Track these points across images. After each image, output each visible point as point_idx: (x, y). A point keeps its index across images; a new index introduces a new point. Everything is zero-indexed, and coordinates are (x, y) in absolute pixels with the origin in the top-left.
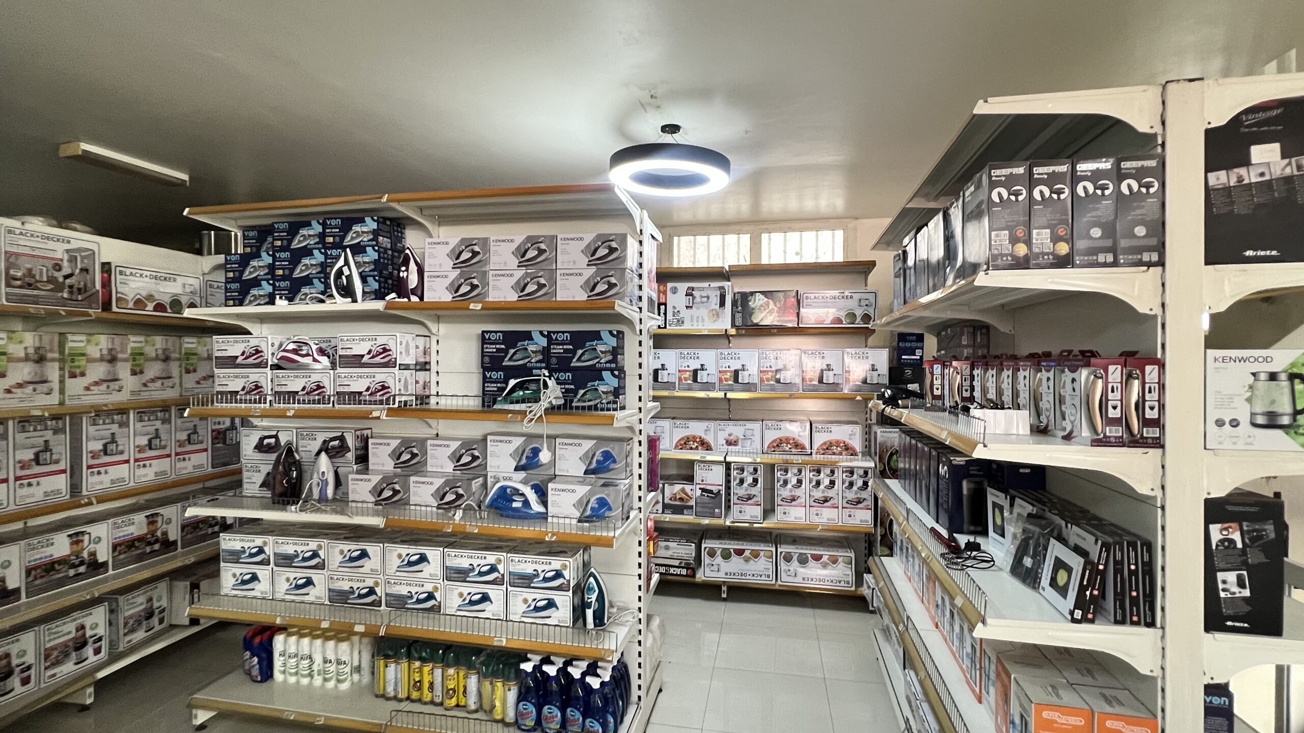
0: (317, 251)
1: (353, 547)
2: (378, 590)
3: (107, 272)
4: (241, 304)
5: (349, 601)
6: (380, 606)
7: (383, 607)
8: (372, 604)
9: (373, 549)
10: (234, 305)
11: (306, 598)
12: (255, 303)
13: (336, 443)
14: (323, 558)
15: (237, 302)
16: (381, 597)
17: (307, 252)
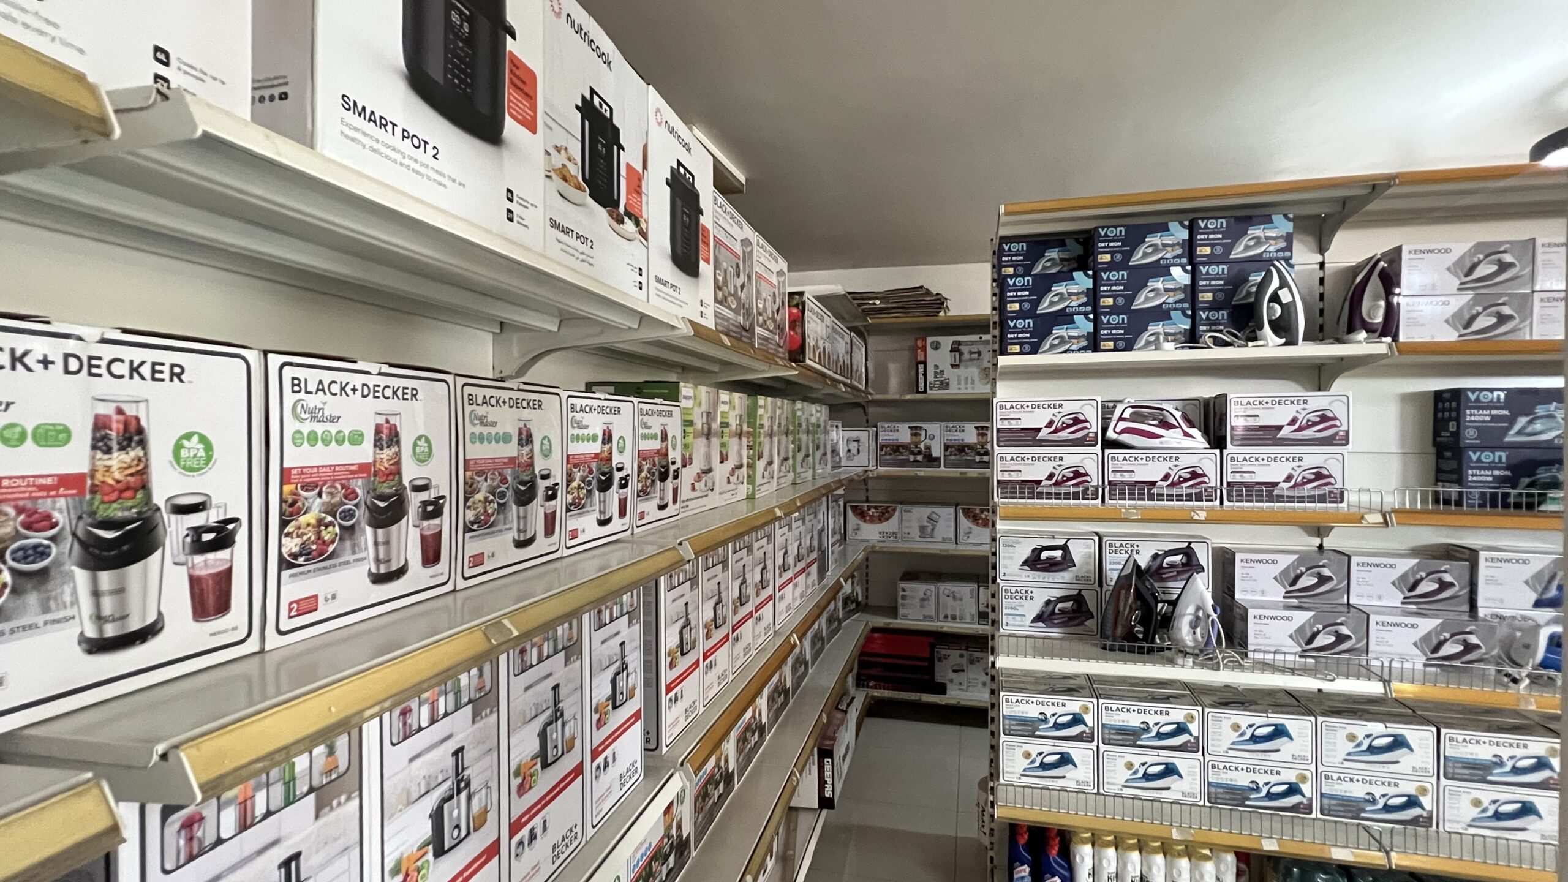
0: (1179, 269)
1: (1258, 719)
2: (1306, 788)
3: (797, 306)
4: (1034, 350)
5: (1247, 803)
6: (1310, 813)
7: (1316, 814)
8: (1295, 808)
9: (1298, 726)
10: (1021, 353)
11: (1164, 795)
12: (1062, 349)
13: (1177, 559)
14: (1195, 733)
15: (1027, 348)
16: (1311, 800)
17: (1161, 270)
